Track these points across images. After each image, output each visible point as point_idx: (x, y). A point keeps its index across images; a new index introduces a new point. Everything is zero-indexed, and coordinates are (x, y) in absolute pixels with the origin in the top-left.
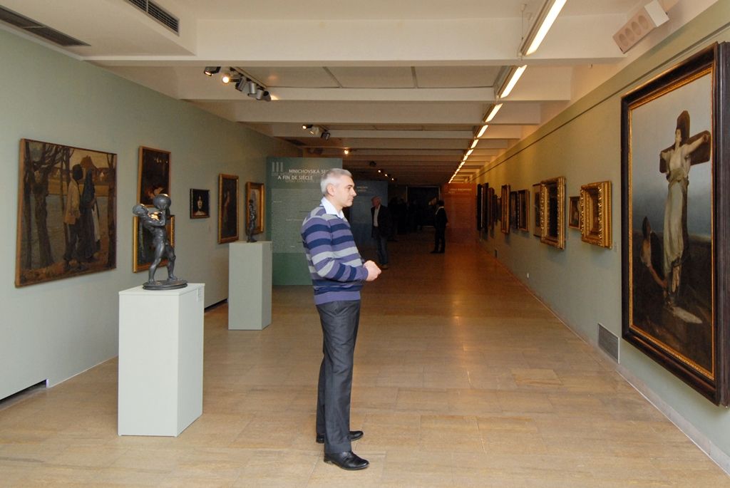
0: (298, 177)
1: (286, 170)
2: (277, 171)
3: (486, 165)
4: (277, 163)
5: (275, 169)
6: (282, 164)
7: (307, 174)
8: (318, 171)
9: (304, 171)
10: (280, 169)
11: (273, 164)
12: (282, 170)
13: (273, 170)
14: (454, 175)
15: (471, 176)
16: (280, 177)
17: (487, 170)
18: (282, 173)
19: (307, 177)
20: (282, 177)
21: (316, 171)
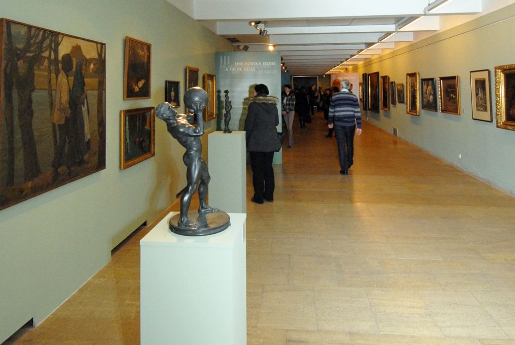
0: (243, 69)
1: (232, 63)
2: (225, 63)
4: (225, 57)
5: (223, 63)
6: (228, 57)
7: (250, 66)
8: (260, 63)
9: (247, 64)
10: (227, 62)
11: (221, 57)
12: (229, 63)
13: (222, 64)
16: (227, 69)
18: (229, 65)
19: (251, 69)
20: (229, 69)
21: (258, 63)
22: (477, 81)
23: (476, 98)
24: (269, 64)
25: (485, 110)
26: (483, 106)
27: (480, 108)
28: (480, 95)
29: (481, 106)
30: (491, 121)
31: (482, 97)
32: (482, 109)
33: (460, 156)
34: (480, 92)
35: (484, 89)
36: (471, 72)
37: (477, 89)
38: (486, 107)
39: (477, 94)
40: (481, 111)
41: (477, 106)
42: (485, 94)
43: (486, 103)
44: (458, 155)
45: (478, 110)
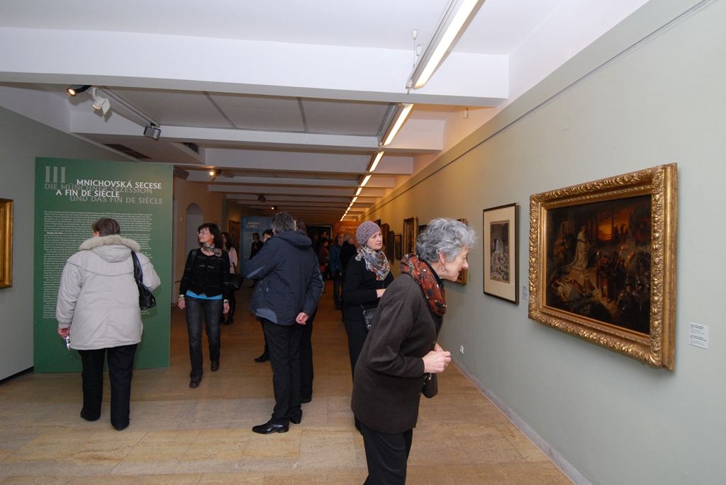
0: (93, 193)
1: (71, 181)
2: (55, 180)
3: (378, 201)
4: (56, 169)
5: (51, 178)
6: (63, 169)
7: (109, 189)
8: (129, 184)
9: (103, 183)
10: (59, 178)
11: (48, 168)
12: (63, 181)
13: (48, 180)
14: (345, 215)
15: (360, 216)
16: (59, 192)
17: (378, 207)
18: (64, 185)
19: (109, 194)
20: (63, 192)
21: (126, 184)
22: (494, 227)
23: (491, 256)
24: (147, 185)
25: (507, 279)
26: (502, 271)
27: (497, 276)
28: (497, 252)
29: (499, 271)
30: (516, 303)
31: (502, 255)
32: (501, 277)
33: (462, 350)
34: (497, 247)
35: (505, 241)
36: (485, 210)
37: (494, 241)
38: (507, 274)
39: (493, 251)
40: (499, 280)
41: (491, 270)
42: (506, 251)
43: (507, 267)
44: (460, 348)
45: (494, 278)
